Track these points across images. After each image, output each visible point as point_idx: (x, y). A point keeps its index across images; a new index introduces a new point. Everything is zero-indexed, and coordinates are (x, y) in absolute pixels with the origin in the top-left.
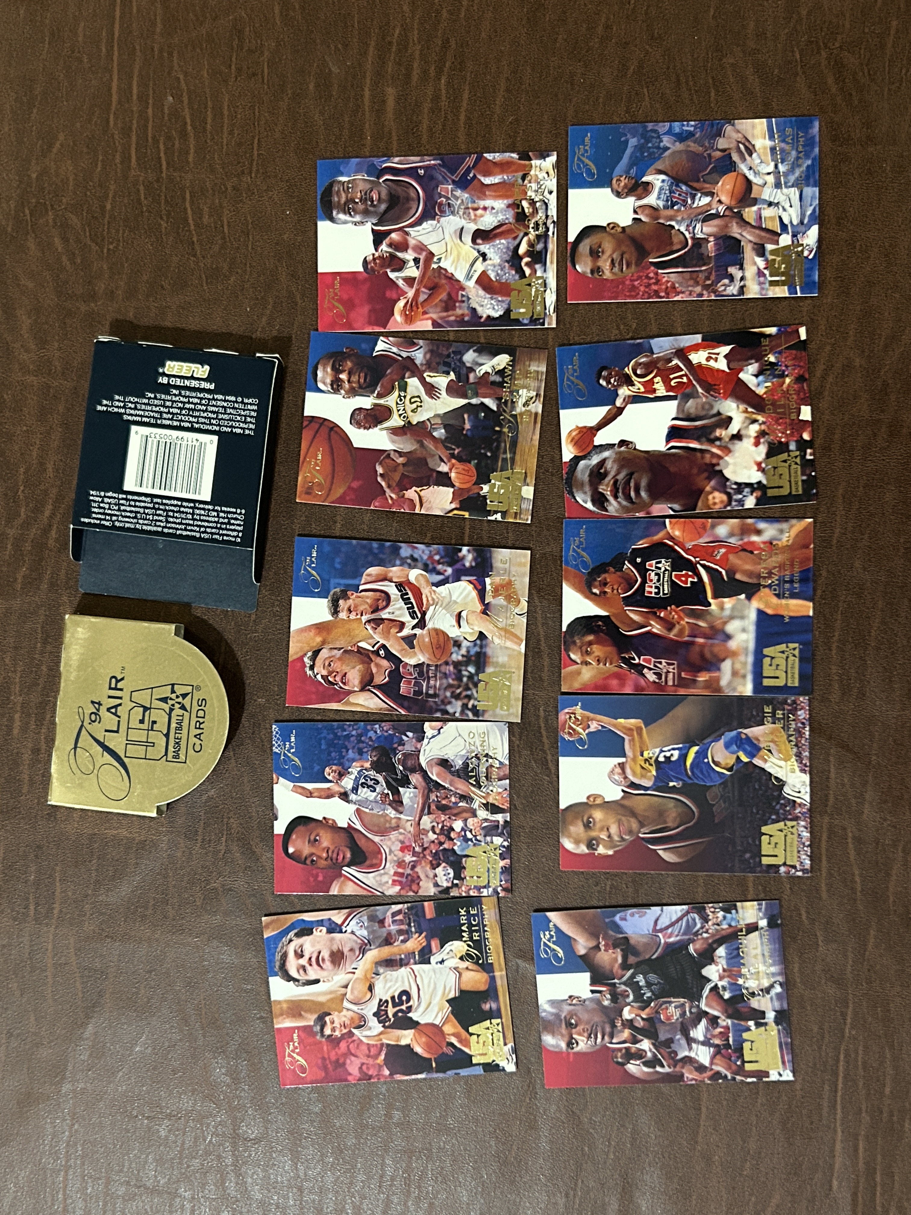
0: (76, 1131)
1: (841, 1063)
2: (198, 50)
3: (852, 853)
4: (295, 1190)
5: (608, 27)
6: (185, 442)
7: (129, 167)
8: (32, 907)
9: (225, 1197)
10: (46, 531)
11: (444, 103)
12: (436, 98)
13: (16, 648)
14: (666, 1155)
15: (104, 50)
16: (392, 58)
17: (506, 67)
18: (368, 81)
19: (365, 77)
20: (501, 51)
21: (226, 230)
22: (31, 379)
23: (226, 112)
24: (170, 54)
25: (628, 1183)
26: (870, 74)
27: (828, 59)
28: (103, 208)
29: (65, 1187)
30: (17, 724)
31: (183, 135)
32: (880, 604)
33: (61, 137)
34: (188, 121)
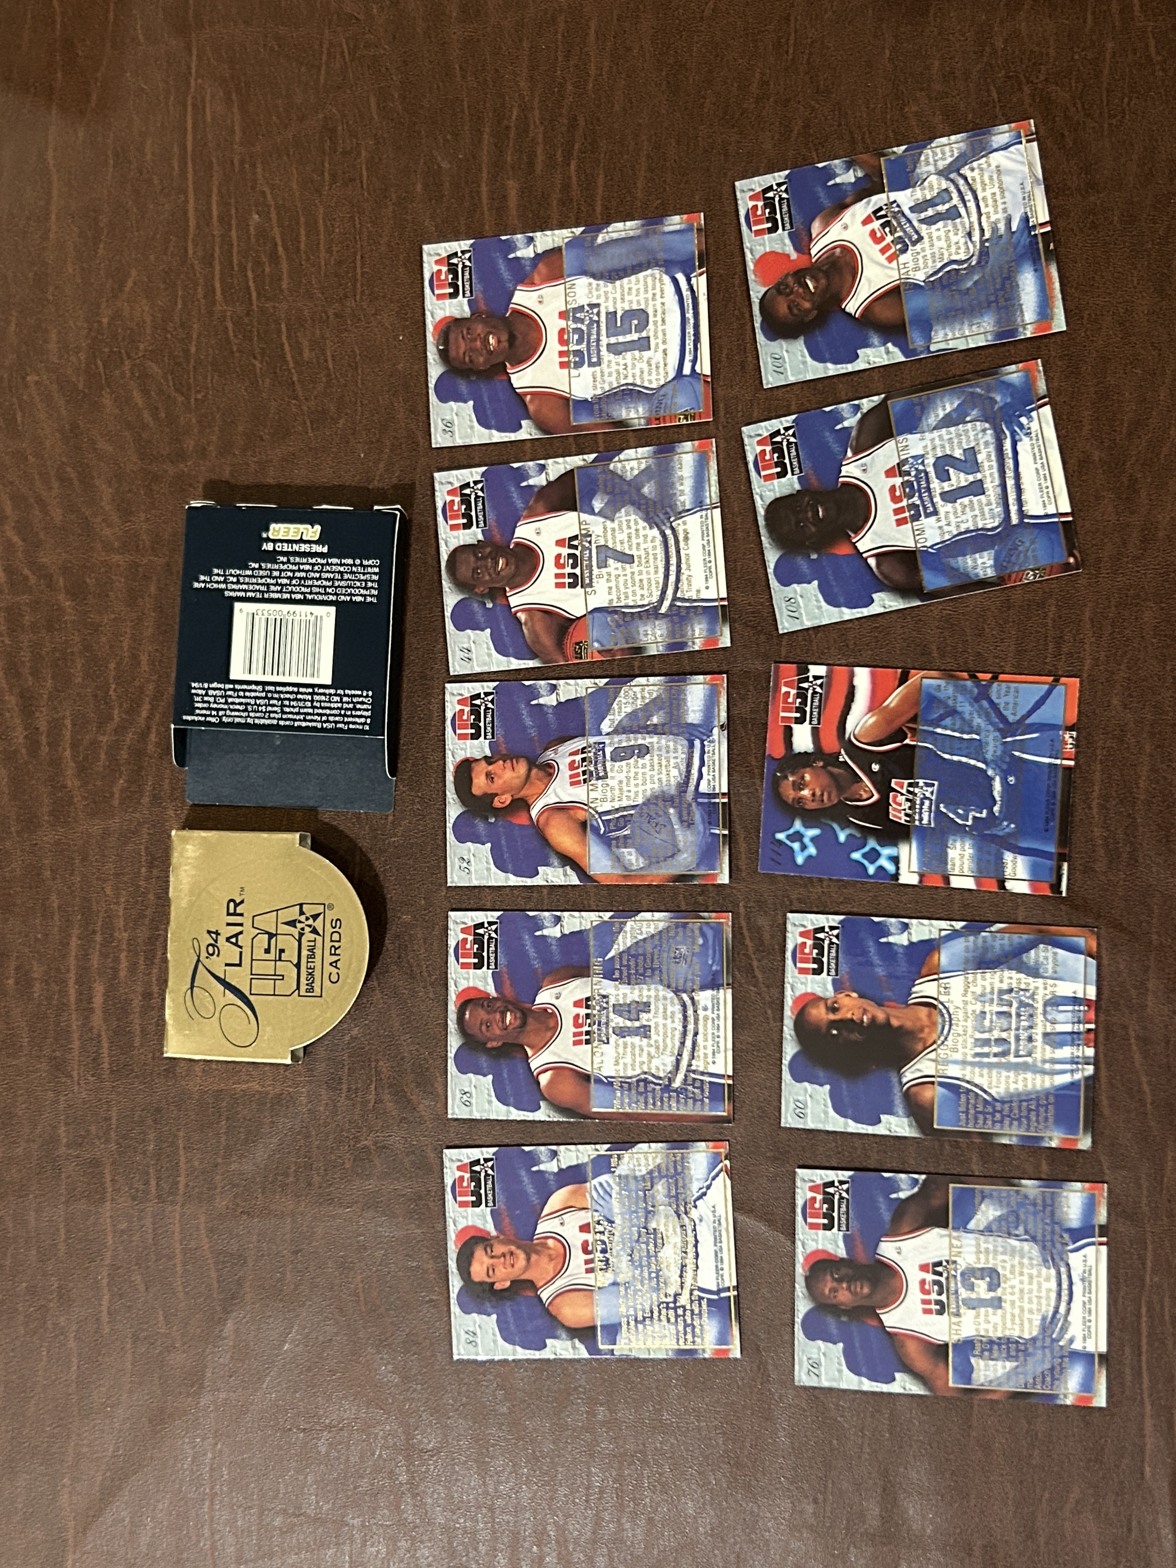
0: (221, 1451)
1: (1144, 1319)
2: (285, 158)
3: (1137, 1057)
4: (484, 1511)
5: (764, 83)
6: (297, 618)
7: (214, 303)
8: (153, 1183)
9: (402, 1523)
10: (144, 735)
11: (575, 193)
12: (566, 187)
13: (117, 875)
14: (935, 1445)
15: (176, 168)
16: (511, 145)
17: (645, 143)
18: (485, 175)
19: (480, 170)
20: (640, 125)
21: (331, 366)
22: (116, 558)
23: (322, 228)
24: (253, 166)
25: (890, 1482)
26: (1084, 109)
27: (1033, 96)
28: (187, 351)
29: (212, 1520)
30: (124, 964)
31: (274, 257)
32: (1148, 748)
33: (134, 273)
34: (279, 241)
